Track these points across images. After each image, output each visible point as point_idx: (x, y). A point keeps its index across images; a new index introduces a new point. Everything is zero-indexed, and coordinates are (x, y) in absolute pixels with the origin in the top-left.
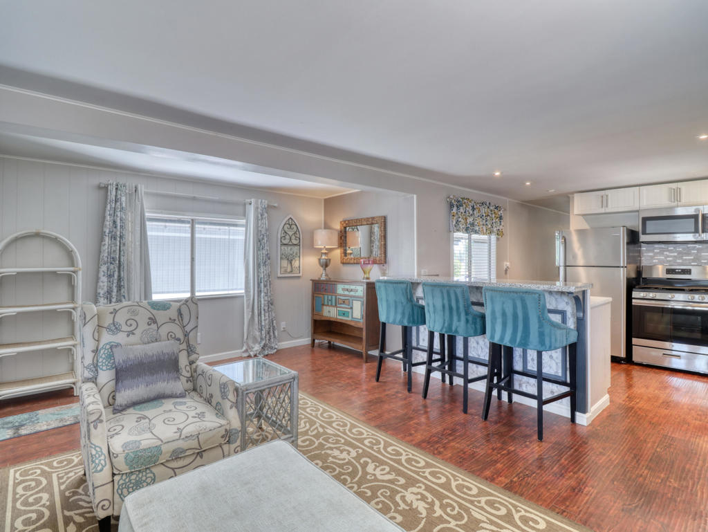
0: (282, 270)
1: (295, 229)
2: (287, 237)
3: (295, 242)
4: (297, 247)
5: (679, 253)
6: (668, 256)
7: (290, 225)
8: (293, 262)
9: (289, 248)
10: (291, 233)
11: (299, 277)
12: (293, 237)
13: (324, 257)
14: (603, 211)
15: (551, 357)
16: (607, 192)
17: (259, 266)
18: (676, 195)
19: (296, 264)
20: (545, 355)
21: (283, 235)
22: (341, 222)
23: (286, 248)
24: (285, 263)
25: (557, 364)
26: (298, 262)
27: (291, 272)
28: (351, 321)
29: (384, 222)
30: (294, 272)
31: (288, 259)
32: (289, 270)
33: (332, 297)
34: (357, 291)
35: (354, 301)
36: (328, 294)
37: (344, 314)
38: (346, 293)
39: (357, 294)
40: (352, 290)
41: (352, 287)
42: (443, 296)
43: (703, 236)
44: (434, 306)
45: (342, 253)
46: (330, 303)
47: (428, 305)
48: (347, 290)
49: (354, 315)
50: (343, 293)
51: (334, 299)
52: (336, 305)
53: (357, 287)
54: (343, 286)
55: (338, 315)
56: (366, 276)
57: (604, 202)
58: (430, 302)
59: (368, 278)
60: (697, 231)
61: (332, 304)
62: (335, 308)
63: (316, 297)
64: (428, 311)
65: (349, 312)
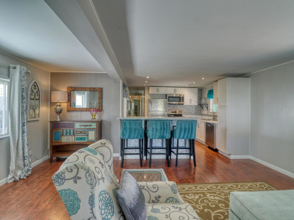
0: (30, 116)
1: (37, 89)
2: (33, 94)
3: (37, 98)
4: (38, 101)
5: (173, 107)
6: (170, 108)
7: (35, 86)
8: (36, 111)
9: (34, 101)
10: (35, 92)
11: (38, 120)
12: (36, 95)
13: (58, 107)
14: (157, 93)
15: (181, 141)
16: (159, 87)
17: (23, 113)
18: (175, 91)
19: (37, 112)
20: (180, 140)
21: (31, 93)
22: (68, 88)
23: (32, 101)
24: (32, 111)
25: (183, 143)
26: (38, 111)
27: (35, 117)
28: (87, 142)
29: (101, 90)
30: (36, 117)
31: (33, 109)
32: (33, 116)
33: (70, 130)
34: (91, 126)
35: (89, 131)
36: (66, 129)
37: (81, 139)
38: (82, 127)
39: (91, 127)
40: (87, 126)
41: (87, 124)
42: (161, 124)
43: (181, 103)
44: (156, 129)
45: (68, 105)
46: (68, 134)
47: (153, 129)
48: (84, 126)
49: (90, 139)
50: (80, 127)
51: (72, 131)
52: (74, 134)
53: (92, 124)
54: (80, 124)
55: (76, 140)
56: (93, 118)
57: (158, 91)
58: (155, 127)
59: (95, 119)
60: (180, 101)
61: (70, 134)
62: (73, 137)
63: (55, 132)
64: (153, 131)
65: (85, 137)
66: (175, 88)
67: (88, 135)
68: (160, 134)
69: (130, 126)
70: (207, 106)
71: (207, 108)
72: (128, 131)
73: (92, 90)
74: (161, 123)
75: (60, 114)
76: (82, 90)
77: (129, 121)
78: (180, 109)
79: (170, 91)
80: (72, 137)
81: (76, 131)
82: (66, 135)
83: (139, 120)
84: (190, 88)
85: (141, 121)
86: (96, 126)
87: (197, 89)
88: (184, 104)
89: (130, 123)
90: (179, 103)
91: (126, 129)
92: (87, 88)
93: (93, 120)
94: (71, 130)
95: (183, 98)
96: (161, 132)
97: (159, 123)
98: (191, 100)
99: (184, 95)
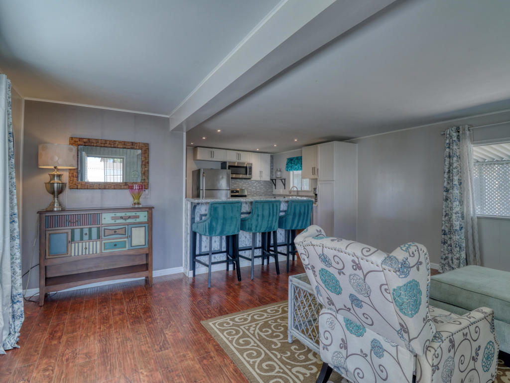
5: (233, 183)
13: (56, 180)
16: (213, 150)
18: (239, 156)
22: (71, 138)
28: (129, 250)
33: (90, 229)
34: (138, 217)
35: (133, 229)
36: (82, 227)
37: (115, 245)
38: (118, 221)
39: (138, 220)
40: (129, 217)
41: (129, 214)
42: (270, 209)
43: (248, 176)
44: (263, 216)
45: (73, 176)
46: (86, 237)
47: (258, 216)
48: (122, 218)
49: (134, 243)
50: (113, 222)
51: (94, 231)
52: (99, 237)
53: (138, 214)
54: (113, 215)
55: (104, 249)
56: (136, 201)
57: (212, 155)
58: (260, 213)
59: (139, 204)
60: (246, 174)
61: (90, 238)
62: (98, 243)
63: (50, 234)
64: (257, 220)
65: (125, 242)
66: (238, 152)
67: (131, 236)
68: (268, 224)
69: (224, 212)
70: (284, 182)
71: (284, 185)
72: (220, 222)
73: (130, 147)
74: (269, 206)
75: (61, 196)
76: (106, 145)
77: (223, 205)
78: (244, 187)
79: (231, 157)
80: (95, 243)
81: (105, 229)
82: (82, 239)
83: (238, 202)
84: (260, 154)
85: (240, 204)
86: (147, 218)
87: (270, 155)
88: (252, 179)
89: (224, 208)
90: (244, 176)
91: (217, 219)
92: (117, 143)
93: (136, 206)
94: (93, 229)
95: (251, 168)
96: (268, 221)
97: (266, 207)
98: (261, 172)
99: (251, 164)
